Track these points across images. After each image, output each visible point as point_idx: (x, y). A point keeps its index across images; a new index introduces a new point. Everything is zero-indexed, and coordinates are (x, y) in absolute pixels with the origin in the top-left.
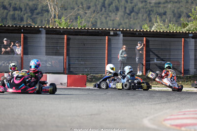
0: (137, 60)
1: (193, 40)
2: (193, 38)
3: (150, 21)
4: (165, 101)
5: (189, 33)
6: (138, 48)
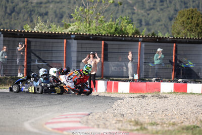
0: (18, 61)
1: (76, 41)
2: (75, 39)
3: (32, 21)
4: (47, 104)
5: (71, 34)
6: (19, 50)
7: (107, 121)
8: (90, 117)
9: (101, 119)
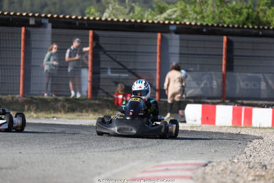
2: (177, 32)
3: (99, 1)
4: (130, 145)
5: (169, 24)
7: (238, 176)
8: (208, 169)
9: (228, 172)
